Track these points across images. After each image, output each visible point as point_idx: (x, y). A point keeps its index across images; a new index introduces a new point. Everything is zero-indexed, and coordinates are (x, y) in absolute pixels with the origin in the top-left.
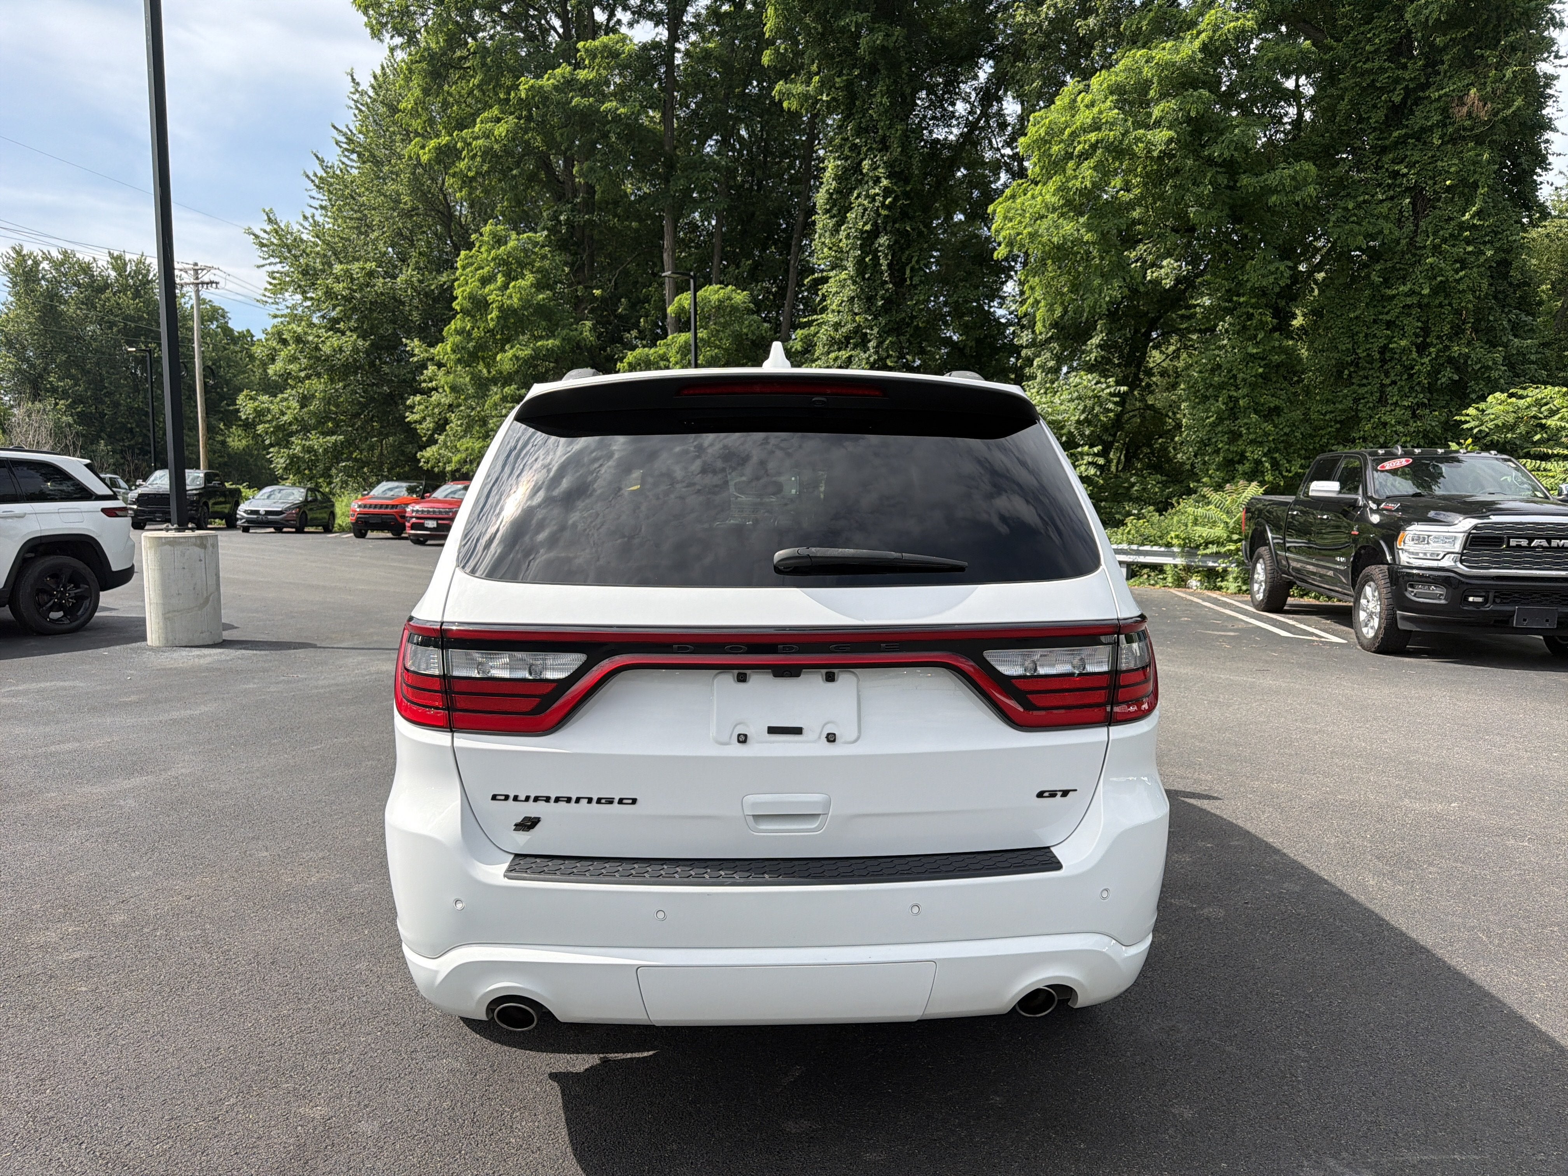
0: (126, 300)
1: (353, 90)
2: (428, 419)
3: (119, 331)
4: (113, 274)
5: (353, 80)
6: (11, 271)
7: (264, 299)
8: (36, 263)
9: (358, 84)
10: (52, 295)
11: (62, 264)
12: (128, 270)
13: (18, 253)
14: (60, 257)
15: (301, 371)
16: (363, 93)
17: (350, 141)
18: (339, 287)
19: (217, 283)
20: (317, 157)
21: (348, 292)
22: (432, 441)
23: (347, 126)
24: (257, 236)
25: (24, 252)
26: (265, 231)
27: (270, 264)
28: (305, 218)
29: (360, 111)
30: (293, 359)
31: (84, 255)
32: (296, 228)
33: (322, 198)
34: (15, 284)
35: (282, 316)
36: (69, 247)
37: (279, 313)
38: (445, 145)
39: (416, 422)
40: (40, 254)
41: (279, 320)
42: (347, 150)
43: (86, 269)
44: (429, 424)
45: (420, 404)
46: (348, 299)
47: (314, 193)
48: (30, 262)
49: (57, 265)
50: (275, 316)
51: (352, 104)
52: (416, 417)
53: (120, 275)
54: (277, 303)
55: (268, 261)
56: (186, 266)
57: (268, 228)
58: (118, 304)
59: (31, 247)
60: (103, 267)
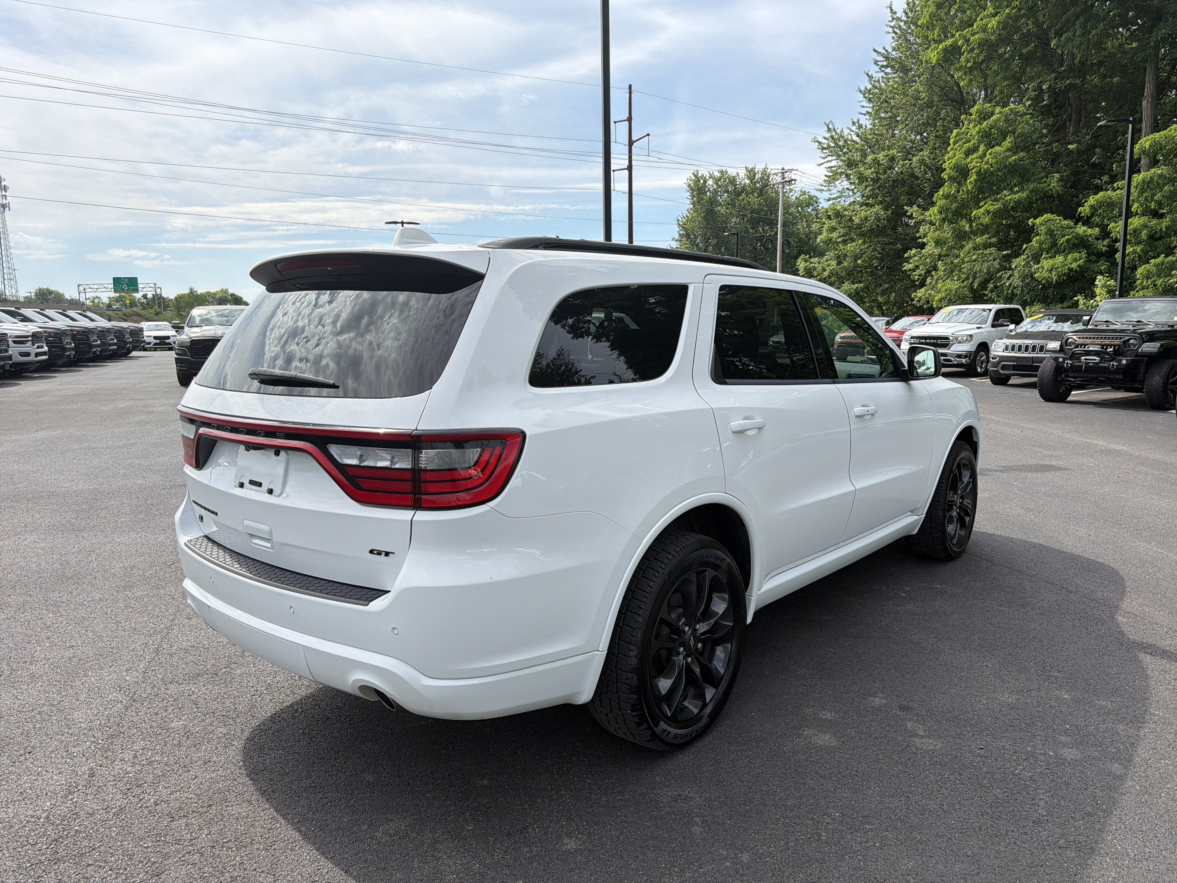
0: (754, 199)
1: (891, 19)
2: (921, 267)
3: (748, 221)
4: (747, 182)
5: (892, 10)
6: (691, 189)
7: (822, 188)
8: (705, 181)
9: (895, 13)
10: (713, 202)
11: (720, 179)
12: (757, 177)
13: (696, 176)
14: (719, 175)
15: (839, 237)
16: (899, 19)
17: (887, 58)
18: (868, 172)
19: (795, 180)
20: (868, 75)
21: (875, 175)
22: (922, 285)
23: (884, 48)
24: (820, 143)
25: (699, 175)
26: (825, 138)
27: (827, 162)
28: (854, 123)
29: (896, 33)
30: (833, 229)
31: (732, 172)
32: (846, 132)
33: (869, 107)
34: (693, 197)
35: (833, 199)
36: (721, 168)
37: (832, 196)
38: (951, 45)
39: (910, 270)
40: (708, 175)
41: (831, 202)
42: (883, 66)
43: (733, 181)
44: (921, 271)
45: (915, 256)
46: (875, 181)
47: (865, 104)
48: (702, 181)
49: (717, 181)
50: (829, 200)
51: (890, 30)
52: (911, 266)
53: (751, 182)
54: (830, 190)
55: (826, 160)
56: (776, 171)
57: (828, 135)
58: (749, 202)
59: (704, 172)
60: (743, 179)
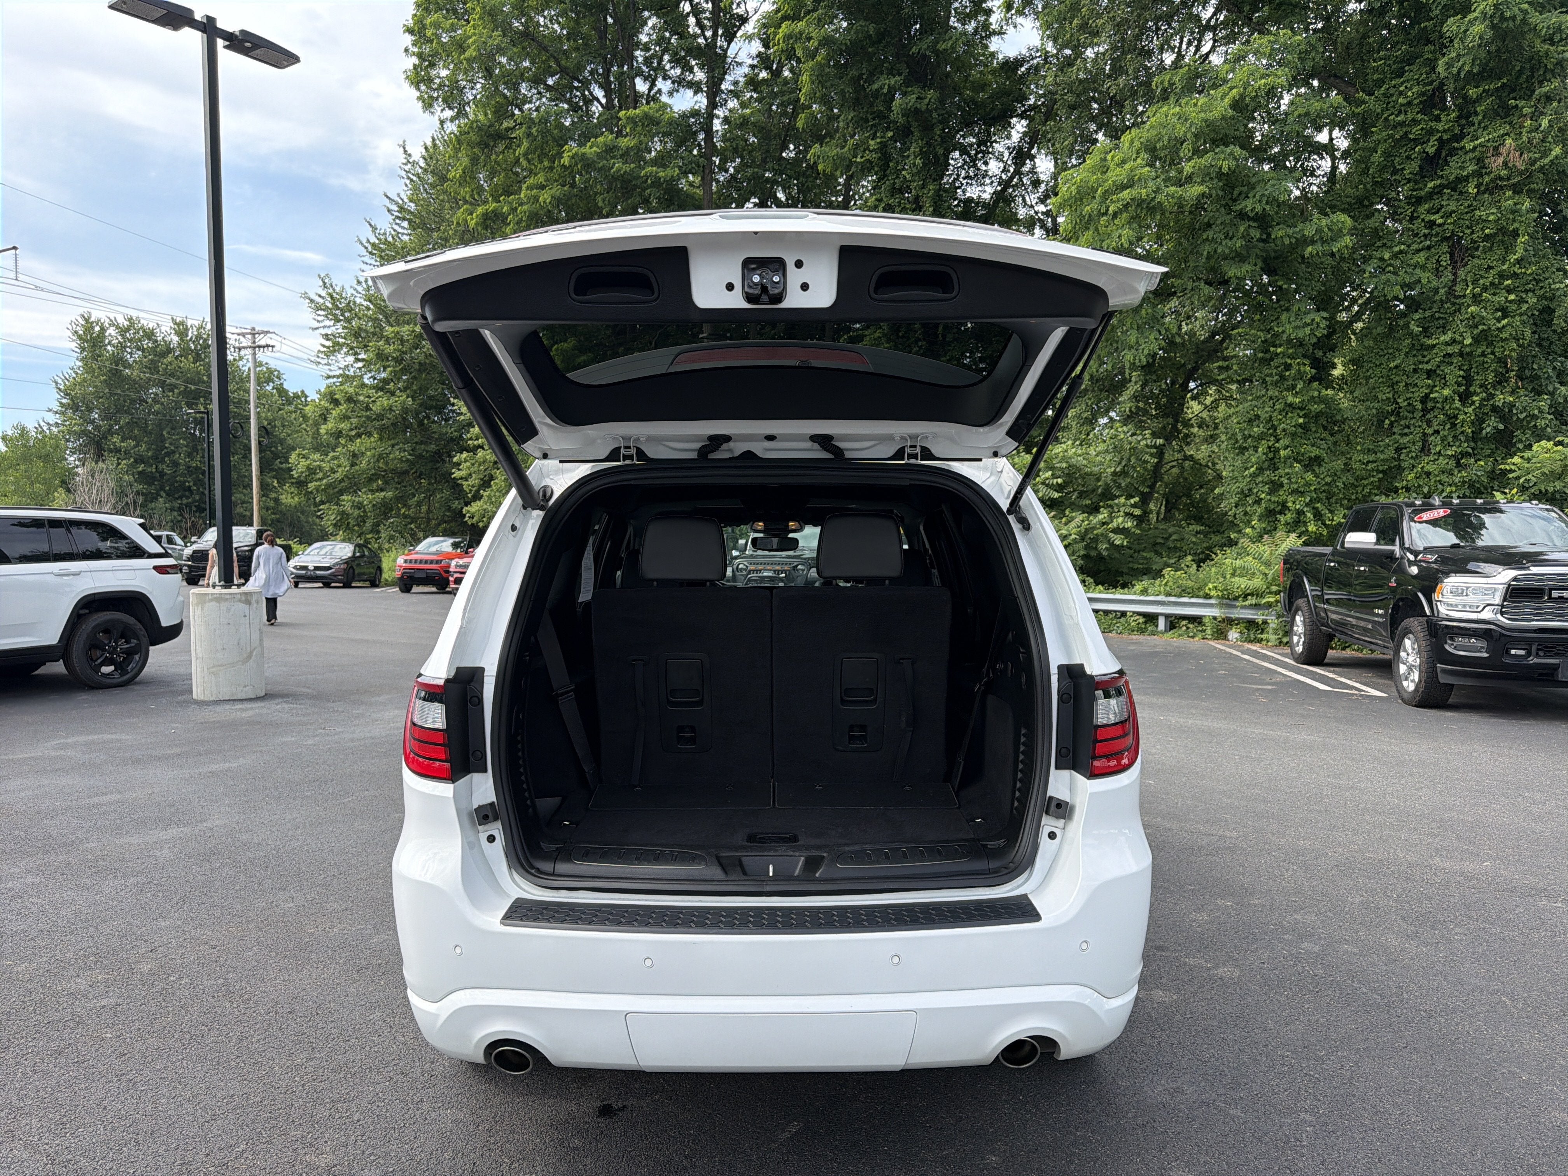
0: (186, 364)
1: (405, 161)
2: (474, 475)
3: (180, 393)
4: (176, 339)
5: (405, 151)
6: (80, 337)
7: (319, 360)
8: (103, 330)
9: (410, 155)
10: (118, 360)
11: (128, 330)
12: (190, 335)
13: (87, 320)
14: (126, 323)
15: (351, 430)
16: (414, 163)
17: (402, 209)
18: (390, 349)
19: (273, 347)
20: (370, 225)
21: (398, 354)
22: (477, 497)
23: (399, 195)
24: (312, 301)
25: (92, 320)
26: (320, 296)
27: (324, 327)
28: (359, 282)
29: (412, 180)
30: (345, 417)
31: (148, 321)
32: (350, 291)
33: (374, 264)
34: (83, 349)
35: (334, 377)
36: (134, 314)
37: (331, 374)
38: (493, 211)
39: (461, 478)
40: (107, 321)
41: (332, 380)
42: (398, 217)
43: (150, 334)
44: (474, 481)
45: (466, 461)
46: (399, 361)
47: (367, 259)
48: (97, 329)
49: (123, 331)
50: (328, 377)
51: (403, 174)
52: (463, 473)
53: (181, 339)
54: (328, 364)
55: (322, 325)
56: (244, 331)
57: (323, 293)
58: (180, 367)
59: (99, 314)
60: (166, 333)
